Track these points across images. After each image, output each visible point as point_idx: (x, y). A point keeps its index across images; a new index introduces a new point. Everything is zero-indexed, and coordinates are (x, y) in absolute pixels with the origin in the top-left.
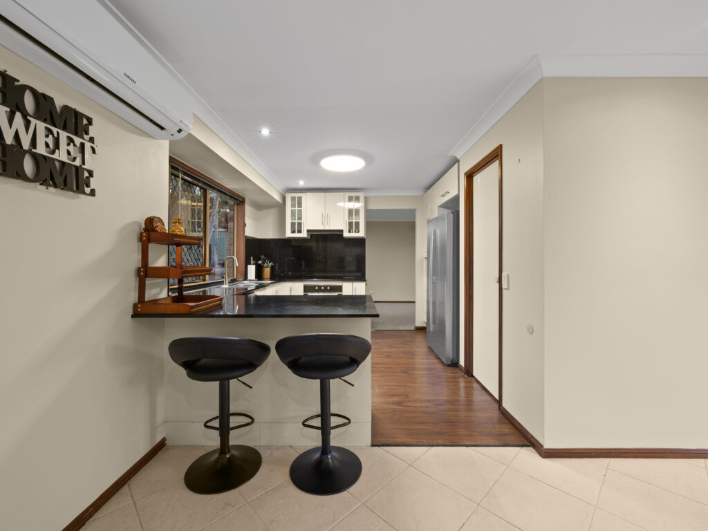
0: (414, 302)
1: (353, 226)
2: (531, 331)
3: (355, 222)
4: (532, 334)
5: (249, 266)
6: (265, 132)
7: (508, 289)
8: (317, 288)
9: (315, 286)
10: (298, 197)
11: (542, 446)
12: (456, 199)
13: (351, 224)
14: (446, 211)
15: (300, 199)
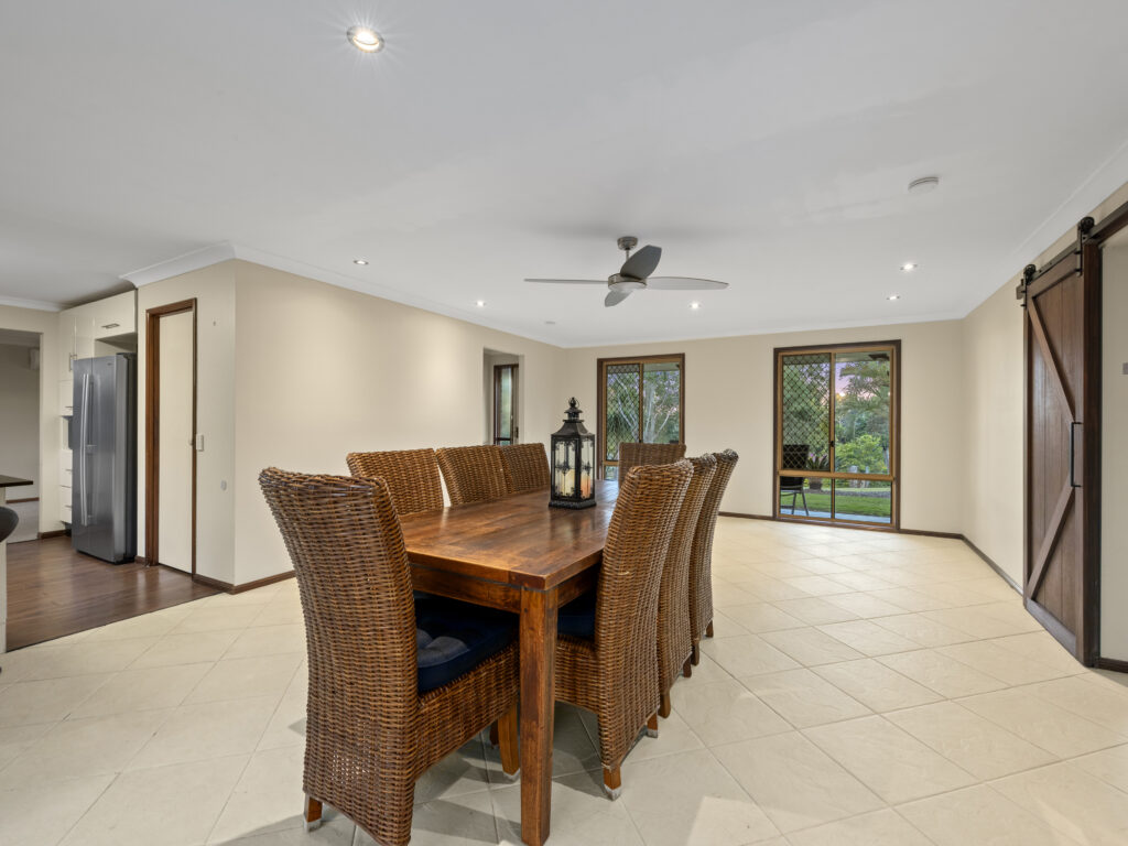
0: (37, 499)
2: (224, 486)
4: (225, 489)
7: (202, 450)
11: (232, 585)
12: (133, 338)
14: (113, 351)
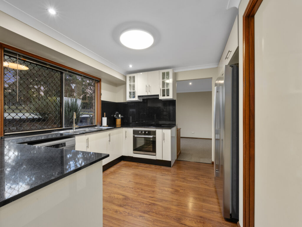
1: (165, 92)
3: (167, 89)
5: (103, 118)
6: (52, 11)
8: (140, 132)
9: (139, 131)
10: (133, 76)
13: (164, 91)
15: (134, 77)
